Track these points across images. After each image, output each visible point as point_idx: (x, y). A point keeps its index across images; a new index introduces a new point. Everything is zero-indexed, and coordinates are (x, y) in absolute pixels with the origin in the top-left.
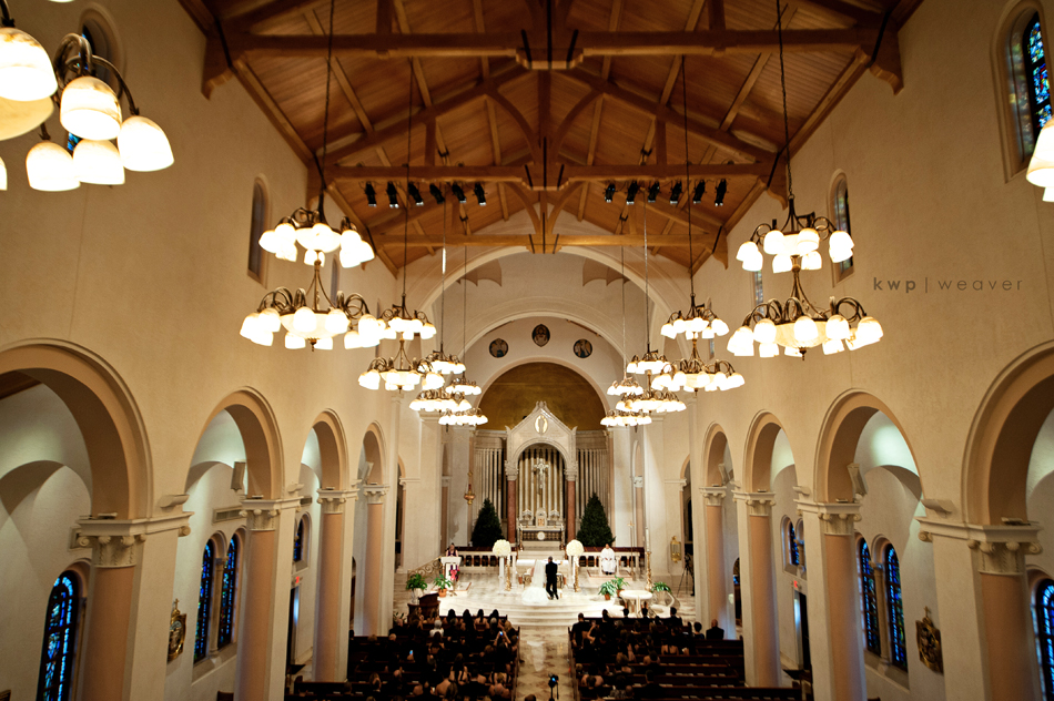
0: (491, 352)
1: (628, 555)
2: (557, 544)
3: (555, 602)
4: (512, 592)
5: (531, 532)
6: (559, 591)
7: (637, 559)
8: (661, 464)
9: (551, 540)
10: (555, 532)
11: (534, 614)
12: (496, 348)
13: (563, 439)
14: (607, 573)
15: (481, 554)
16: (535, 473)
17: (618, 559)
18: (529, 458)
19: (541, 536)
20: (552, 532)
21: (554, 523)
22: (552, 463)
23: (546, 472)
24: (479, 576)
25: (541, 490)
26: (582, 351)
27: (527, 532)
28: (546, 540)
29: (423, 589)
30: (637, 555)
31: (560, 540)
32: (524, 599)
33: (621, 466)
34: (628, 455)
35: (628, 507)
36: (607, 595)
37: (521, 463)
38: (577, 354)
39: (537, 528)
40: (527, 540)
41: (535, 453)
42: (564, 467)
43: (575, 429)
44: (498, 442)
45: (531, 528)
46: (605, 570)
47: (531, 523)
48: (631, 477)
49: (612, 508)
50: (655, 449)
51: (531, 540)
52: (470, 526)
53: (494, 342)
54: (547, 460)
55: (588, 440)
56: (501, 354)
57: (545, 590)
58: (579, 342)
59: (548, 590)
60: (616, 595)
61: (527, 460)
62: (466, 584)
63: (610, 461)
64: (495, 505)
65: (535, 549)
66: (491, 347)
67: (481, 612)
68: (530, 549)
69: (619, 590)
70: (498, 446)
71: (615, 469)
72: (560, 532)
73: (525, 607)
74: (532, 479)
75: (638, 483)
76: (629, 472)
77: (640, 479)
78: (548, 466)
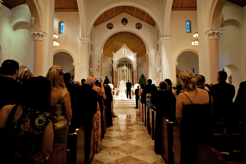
0: (107, 27)
8: (168, 57)
12: (109, 26)
13: (132, 57)
25: (125, 76)
26: (139, 27)
33: (151, 65)
34: (154, 62)
37: (118, 68)
38: (137, 28)
41: (123, 65)
42: (132, 68)
43: (136, 53)
44: (111, 60)
48: (155, 68)
50: (166, 52)
53: (108, 24)
55: (140, 60)
56: (111, 28)
58: (137, 24)
61: (120, 67)
63: (148, 64)
64: (110, 80)
66: (107, 26)
70: (111, 62)
71: (150, 66)
74: (122, 73)
75: (157, 70)
76: (154, 67)
77: (158, 68)
78: (127, 68)
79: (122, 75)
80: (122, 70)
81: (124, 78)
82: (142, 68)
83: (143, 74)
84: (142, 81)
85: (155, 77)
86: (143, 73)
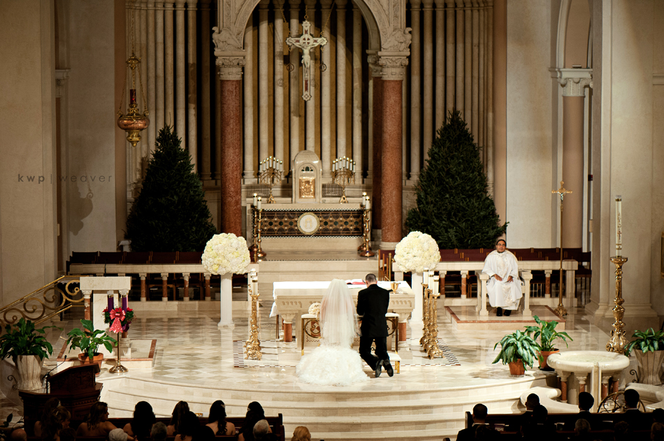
1: (548, 266)
2: (352, 243)
3: (384, 381)
4: (265, 361)
5: (281, 214)
6: (393, 357)
7: (570, 277)
9: (336, 233)
10: (346, 214)
11: (334, 411)
14: (500, 312)
15: (166, 270)
16: (287, 60)
17: (529, 277)
18: (272, 21)
19: (308, 224)
20: (336, 214)
21: (338, 191)
22: (334, 33)
23: (317, 55)
24: (170, 325)
27: (270, 214)
28: (318, 234)
29: (41, 356)
30: (570, 266)
31: (359, 232)
32: (306, 376)
35: (542, 148)
36: (517, 364)
39: (298, 203)
40: (270, 233)
42: (366, 44)
45: (280, 204)
46: (495, 304)
47: (276, 191)
48: (553, 69)
49: (498, 151)
51: (281, 233)
52: (121, 200)
54: (318, 26)
57: (355, 355)
59: (364, 354)
60: (536, 364)
62: (144, 345)
65: (294, 255)
67: (218, 408)
68: (282, 256)
69: (546, 350)
71: (511, 48)
72: (360, 213)
73: (313, 396)
74: (279, 77)
75: (571, 85)
76: (548, 58)
77: (576, 75)
78: (324, 41)
79: (280, 91)
80: (278, 48)
81: (295, 121)
82: (450, 47)
83: (455, 113)
84: (448, 173)
85: (549, 133)
86: (460, 107)
